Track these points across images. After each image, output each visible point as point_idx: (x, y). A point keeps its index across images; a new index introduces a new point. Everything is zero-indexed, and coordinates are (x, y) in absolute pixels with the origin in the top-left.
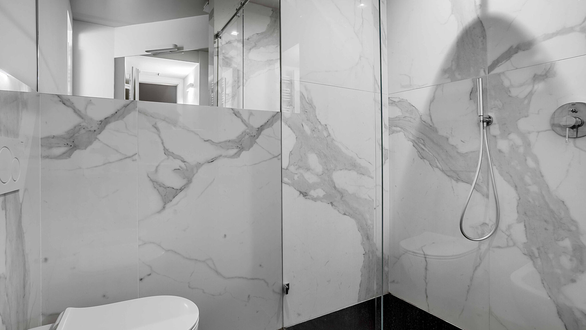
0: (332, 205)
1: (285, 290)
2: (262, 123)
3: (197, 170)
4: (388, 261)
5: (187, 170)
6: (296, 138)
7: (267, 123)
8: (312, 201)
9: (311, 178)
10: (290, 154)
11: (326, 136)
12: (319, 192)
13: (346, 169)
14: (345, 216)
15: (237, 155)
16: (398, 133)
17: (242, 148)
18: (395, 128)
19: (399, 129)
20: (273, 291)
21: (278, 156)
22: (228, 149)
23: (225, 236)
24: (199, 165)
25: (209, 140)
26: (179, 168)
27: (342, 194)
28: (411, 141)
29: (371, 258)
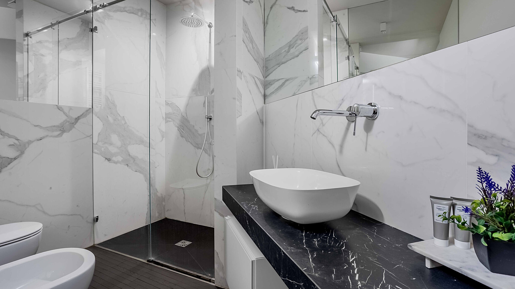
0: (127, 166)
1: (96, 220)
2: (79, 115)
3: (29, 145)
4: (165, 199)
5: (20, 145)
6: (103, 125)
7: (82, 115)
8: (114, 164)
9: (113, 150)
10: (98, 135)
11: (124, 124)
12: (119, 158)
13: (137, 144)
14: (136, 172)
15: (60, 135)
16: (170, 122)
17: (64, 131)
18: (168, 119)
19: (170, 120)
20: (87, 221)
21: (90, 136)
22: (53, 131)
23: (51, 188)
24: (30, 142)
25: (38, 125)
26: (14, 144)
27: (134, 159)
28: (177, 127)
29: (153, 197)
